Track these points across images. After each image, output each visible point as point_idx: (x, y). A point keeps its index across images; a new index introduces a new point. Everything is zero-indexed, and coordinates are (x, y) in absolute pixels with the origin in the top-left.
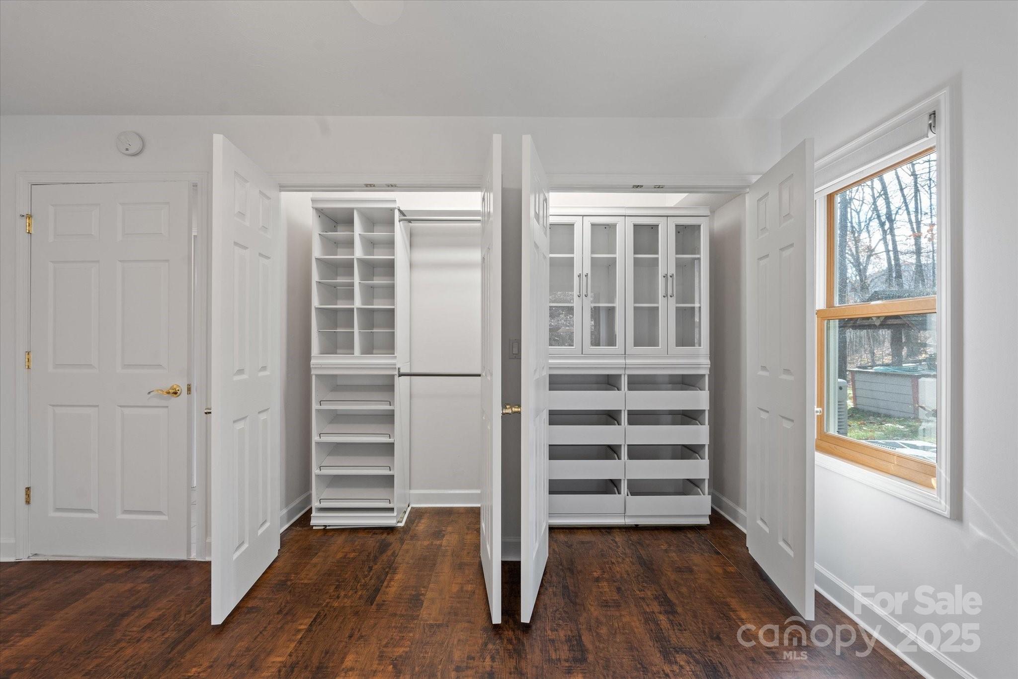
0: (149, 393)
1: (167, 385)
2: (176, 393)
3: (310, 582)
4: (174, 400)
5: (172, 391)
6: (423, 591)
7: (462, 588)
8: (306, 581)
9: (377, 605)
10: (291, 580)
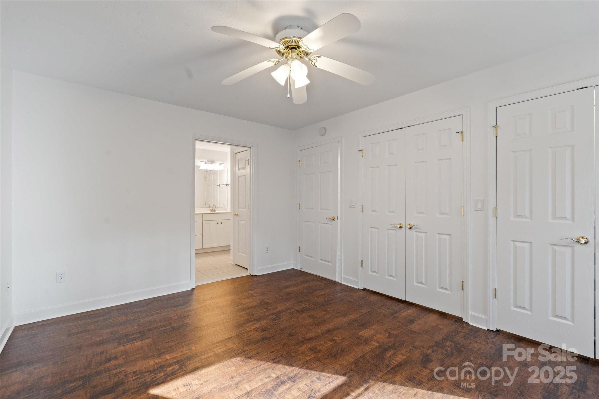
0: (326, 219)
1: (331, 216)
2: (333, 219)
3: (373, 301)
4: (333, 222)
5: (332, 219)
6: (417, 319)
7: (438, 325)
8: (371, 300)
9: (394, 316)
10: (366, 298)
